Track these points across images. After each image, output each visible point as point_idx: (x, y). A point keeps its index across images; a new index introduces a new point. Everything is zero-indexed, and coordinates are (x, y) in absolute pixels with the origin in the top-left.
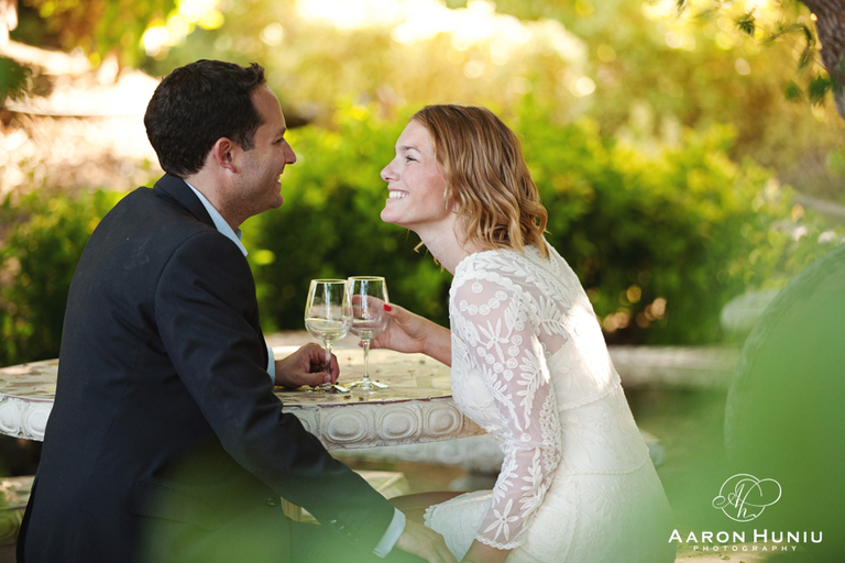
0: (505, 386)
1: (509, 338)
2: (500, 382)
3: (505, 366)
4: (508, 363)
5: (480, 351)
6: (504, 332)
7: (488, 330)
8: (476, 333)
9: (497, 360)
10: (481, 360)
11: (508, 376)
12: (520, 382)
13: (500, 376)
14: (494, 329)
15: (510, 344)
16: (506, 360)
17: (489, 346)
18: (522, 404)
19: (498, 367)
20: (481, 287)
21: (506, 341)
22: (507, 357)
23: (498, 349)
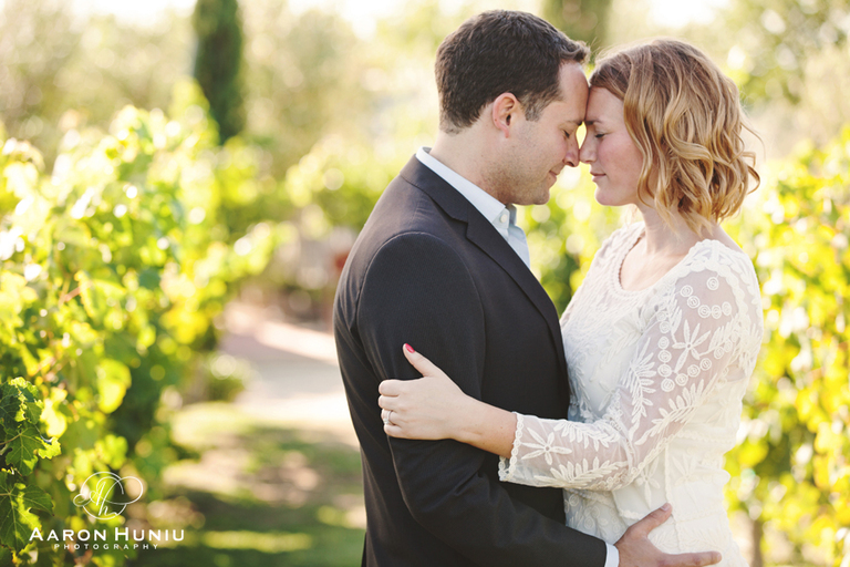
0: (654, 391)
1: (702, 357)
2: (652, 382)
3: (673, 376)
4: (679, 376)
5: (664, 343)
6: (702, 348)
7: (691, 332)
8: (677, 324)
9: (672, 363)
10: (654, 348)
11: (667, 386)
12: (671, 402)
13: (658, 378)
14: (698, 337)
15: (698, 362)
16: (680, 372)
17: (676, 345)
18: (654, 421)
19: (666, 370)
20: (717, 285)
21: (697, 356)
22: (683, 370)
23: (683, 358)
